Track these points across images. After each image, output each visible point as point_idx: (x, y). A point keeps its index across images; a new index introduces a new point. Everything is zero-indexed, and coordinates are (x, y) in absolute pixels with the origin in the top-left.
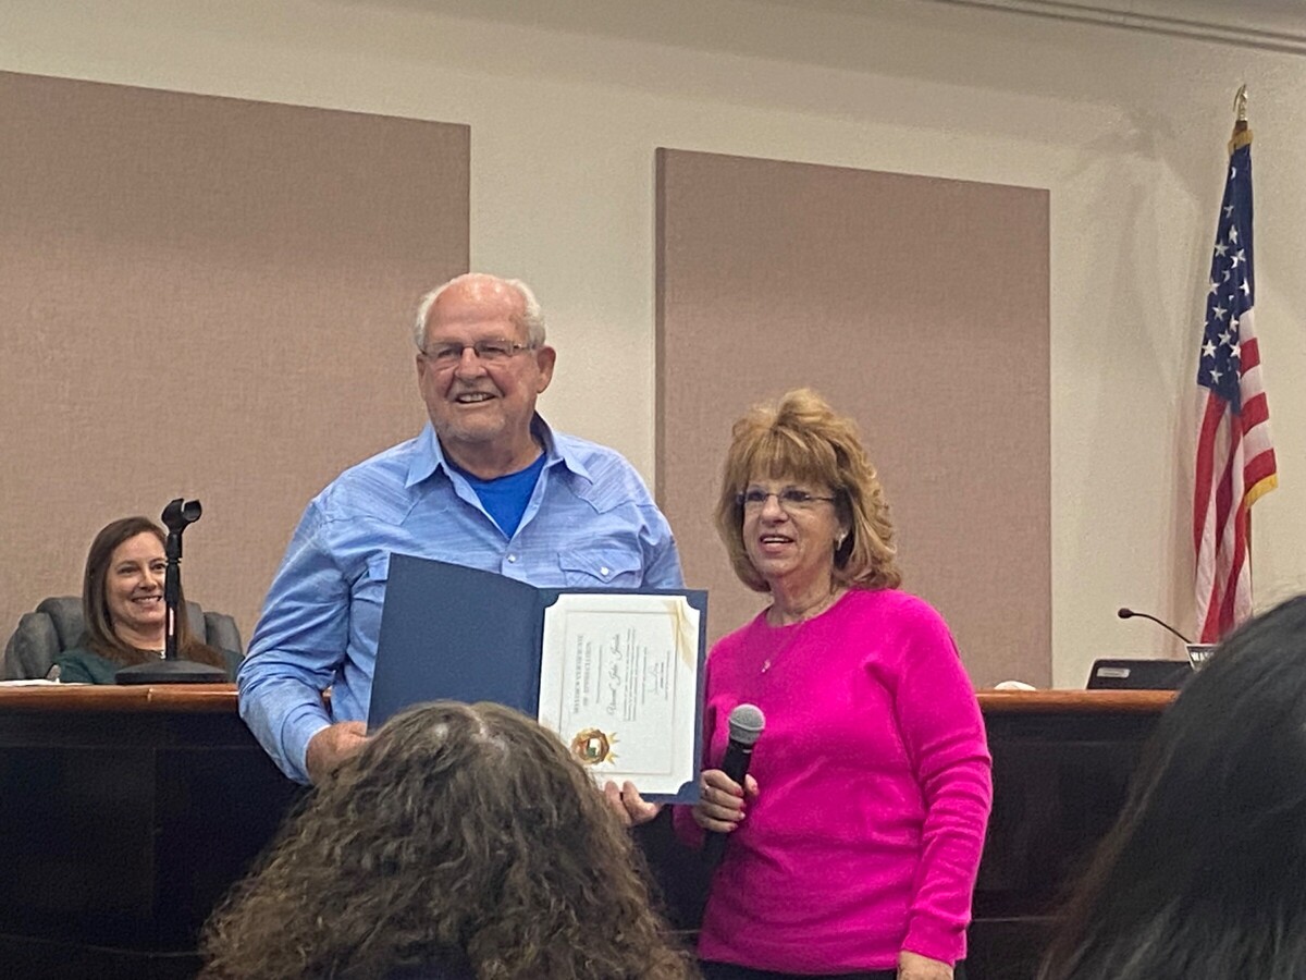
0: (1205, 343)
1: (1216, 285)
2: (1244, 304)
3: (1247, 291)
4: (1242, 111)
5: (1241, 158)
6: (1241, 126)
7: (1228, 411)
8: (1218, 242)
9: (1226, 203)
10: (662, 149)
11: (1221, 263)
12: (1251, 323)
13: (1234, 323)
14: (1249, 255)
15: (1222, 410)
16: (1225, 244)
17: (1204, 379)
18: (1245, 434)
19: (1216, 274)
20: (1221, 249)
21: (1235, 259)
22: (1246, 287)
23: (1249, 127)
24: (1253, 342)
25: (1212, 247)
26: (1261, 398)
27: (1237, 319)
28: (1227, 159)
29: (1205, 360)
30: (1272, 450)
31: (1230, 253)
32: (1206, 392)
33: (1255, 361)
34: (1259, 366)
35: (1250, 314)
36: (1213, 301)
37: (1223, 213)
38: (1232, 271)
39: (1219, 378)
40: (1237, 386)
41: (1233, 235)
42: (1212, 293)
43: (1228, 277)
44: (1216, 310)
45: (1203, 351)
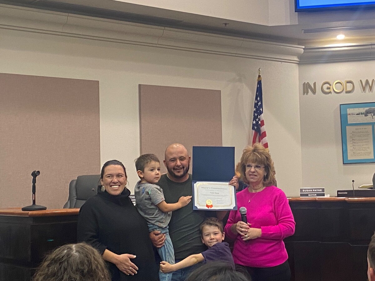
0: (253, 121)
1: (255, 109)
2: (261, 113)
3: (261, 110)
4: (259, 73)
5: (260, 83)
6: (259, 76)
7: (258, 135)
8: (255, 100)
9: (257, 92)
10: (140, 84)
11: (256, 105)
12: (262, 117)
13: (259, 117)
14: (262, 103)
15: (257, 135)
16: (257, 100)
17: (253, 128)
18: (262, 139)
19: (255, 107)
20: (256, 102)
21: (259, 104)
22: (261, 109)
23: (261, 76)
24: (263, 121)
25: (254, 101)
26: (265, 132)
27: (260, 116)
28: (257, 83)
29: (253, 125)
30: (267, 143)
31: (258, 102)
32: (254, 131)
33: (264, 125)
34: (264, 126)
35: (262, 115)
36: (255, 112)
37: (256, 94)
38: (258, 106)
39: (256, 128)
40: (260, 130)
41: (258, 99)
42: (254, 111)
43: (257, 107)
44: (255, 114)
45: (253, 122)
